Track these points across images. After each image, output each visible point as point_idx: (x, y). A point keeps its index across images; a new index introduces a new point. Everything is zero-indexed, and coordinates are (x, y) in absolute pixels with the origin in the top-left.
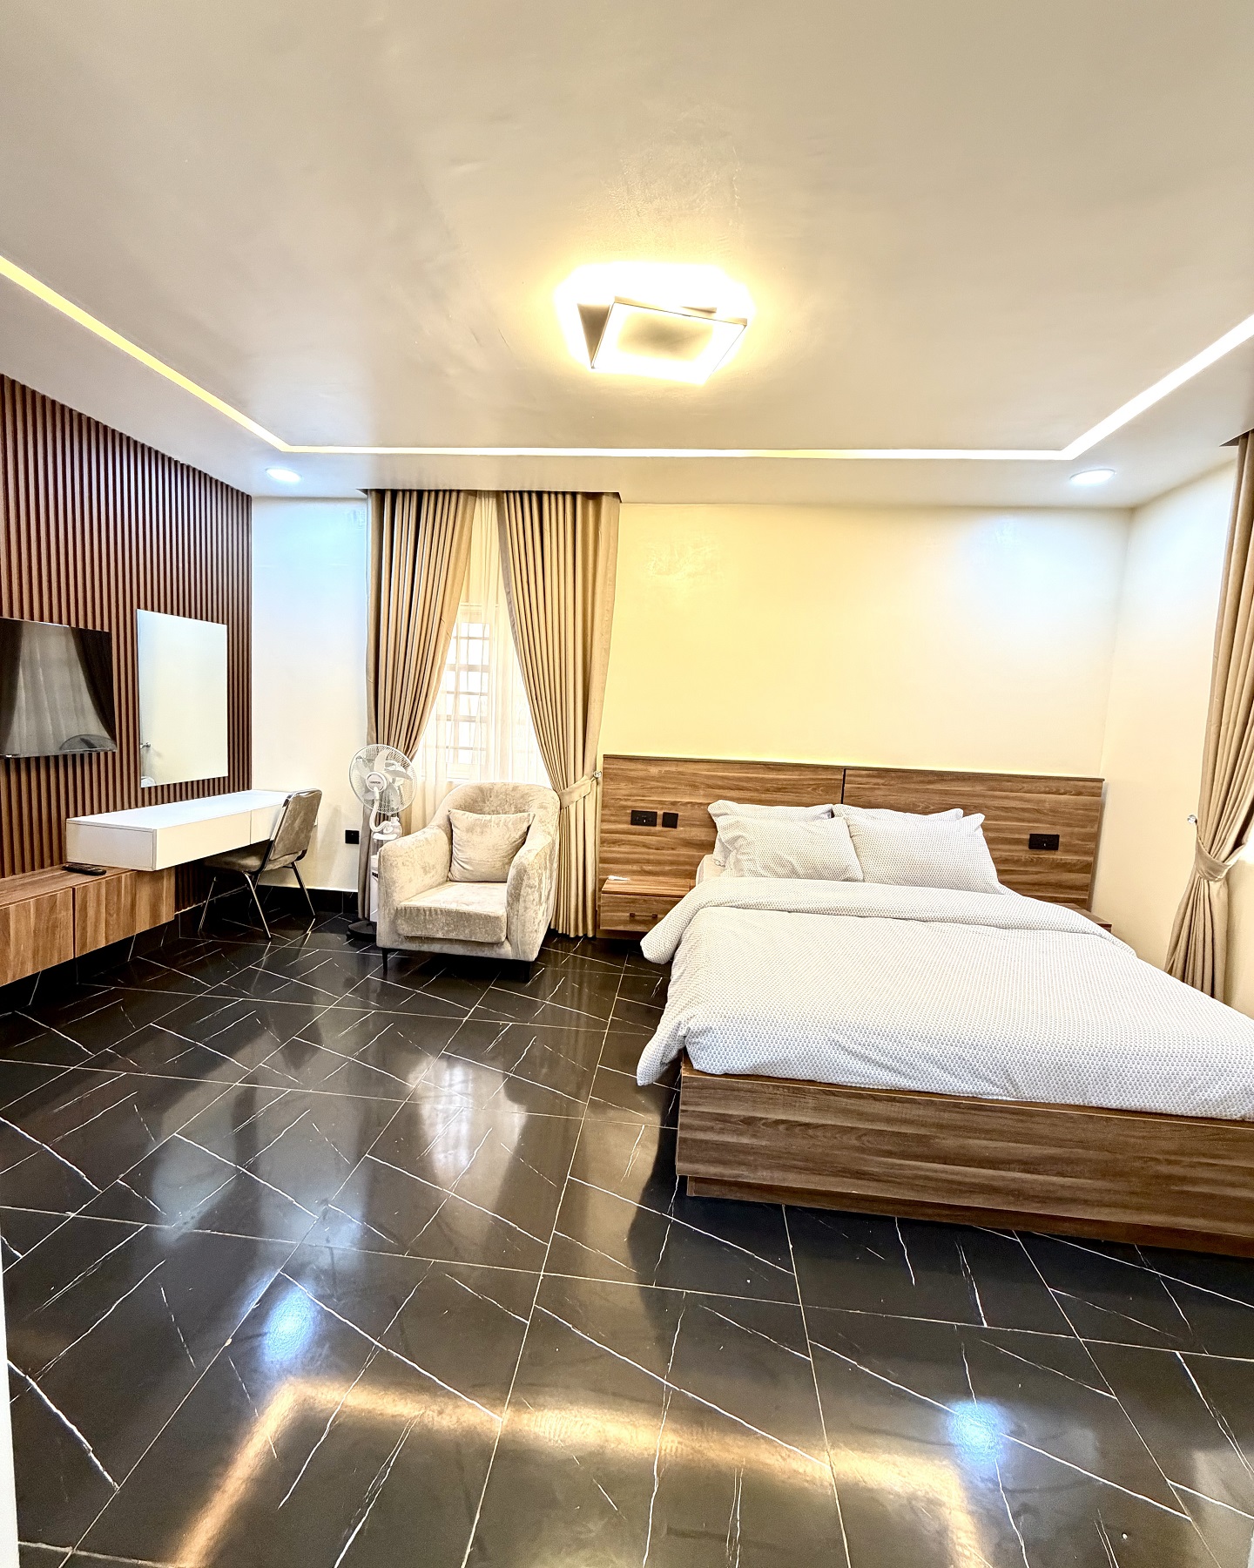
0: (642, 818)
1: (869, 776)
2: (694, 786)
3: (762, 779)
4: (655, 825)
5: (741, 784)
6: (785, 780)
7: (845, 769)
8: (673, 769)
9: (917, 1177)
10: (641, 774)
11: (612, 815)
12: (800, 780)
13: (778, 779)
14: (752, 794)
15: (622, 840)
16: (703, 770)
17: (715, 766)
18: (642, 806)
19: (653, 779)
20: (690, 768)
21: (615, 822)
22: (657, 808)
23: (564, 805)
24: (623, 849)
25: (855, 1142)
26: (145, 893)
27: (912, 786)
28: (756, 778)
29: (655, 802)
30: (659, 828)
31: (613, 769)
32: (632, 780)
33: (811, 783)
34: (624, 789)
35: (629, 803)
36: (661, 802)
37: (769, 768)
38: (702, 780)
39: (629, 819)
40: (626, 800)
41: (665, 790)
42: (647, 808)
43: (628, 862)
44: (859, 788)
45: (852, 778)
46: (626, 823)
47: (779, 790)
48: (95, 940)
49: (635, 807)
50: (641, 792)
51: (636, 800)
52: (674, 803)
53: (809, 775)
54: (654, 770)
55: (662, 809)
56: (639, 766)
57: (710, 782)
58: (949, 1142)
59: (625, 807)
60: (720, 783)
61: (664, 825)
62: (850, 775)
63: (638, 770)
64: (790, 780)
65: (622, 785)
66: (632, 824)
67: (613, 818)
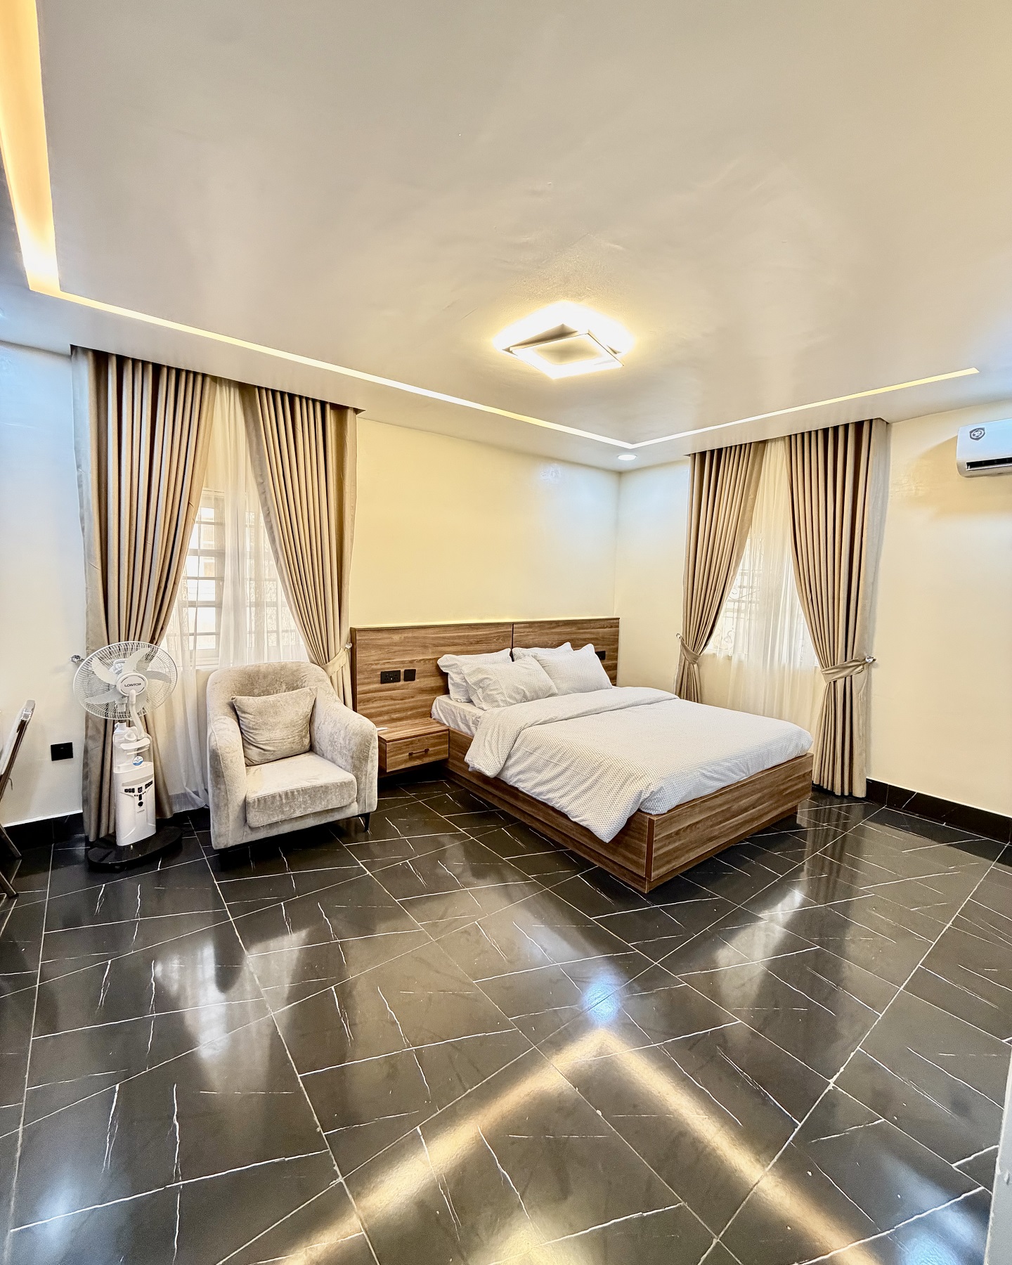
0: (389, 677)
1: (524, 627)
2: (427, 647)
3: (468, 636)
4: (399, 681)
5: (456, 641)
6: (481, 635)
7: (513, 624)
8: (410, 635)
10: (387, 641)
11: (368, 678)
12: (490, 634)
13: (477, 635)
14: (462, 648)
15: (375, 697)
16: (430, 634)
17: (437, 630)
18: (389, 667)
19: (396, 644)
21: (367, 683)
22: (400, 667)
24: (375, 705)
25: (710, 823)
27: (545, 631)
28: (464, 636)
29: (398, 663)
30: (402, 682)
31: (365, 640)
32: (380, 647)
33: (495, 635)
34: (374, 655)
35: (379, 667)
36: (403, 662)
37: (472, 628)
38: (431, 641)
39: (379, 679)
40: (376, 664)
41: (405, 652)
42: (393, 668)
43: (380, 714)
44: (520, 635)
45: (518, 630)
46: (377, 683)
47: (478, 643)
49: (384, 669)
50: (386, 656)
51: (384, 664)
52: (411, 662)
53: (494, 630)
54: (396, 637)
55: (403, 667)
56: (385, 635)
57: (436, 642)
58: (735, 807)
59: (376, 670)
60: (442, 642)
61: (406, 680)
62: (516, 628)
63: (384, 639)
64: (485, 634)
65: (373, 652)
66: (382, 682)
67: (366, 681)
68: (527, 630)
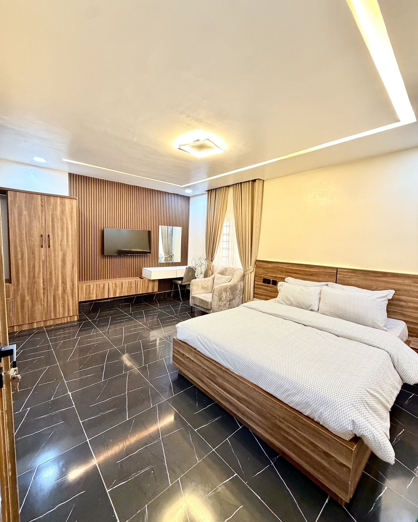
0: (266, 281)
1: (348, 272)
2: (282, 272)
3: (305, 270)
4: (270, 284)
5: (297, 272)
7: (337, 269)
8: (275, 265)
9: (213, 388)
10: (266, 266)
11: (258, 279)
12: (319, 272)
14: (301, 276)
15: (261, 288)
16: (285, 266)
17: (288, 265)
18: (267, 277)
19: (269, 268)
20: (281, 265)
21: (259, 281)
22: (271, 278)
23: (245, 275)
24: (261, 290)
25: (201, 370)
26: (151, 284)
27: (370, 278)
28: (302, 270)
29: (270, 276)
30: (271, 285)
31: (259, 264)
32: (264, 268)
33: (323, 273)
34: (261, 271)
35: (263, 276)
36: (272, 276)
37: (307, 266)
38: (285, 270)
39: (263, 281)
40: (262, 275)
41: (273, 272)
42: (267, 278)
43: (262, 295)
44: (343, 277)
46: (262, 282)
47: (310, 275)
48: (140, 292)
49: (264, 277)
50: (266, 272)
51: (265, 275)
52: (276, 277)
53: (322, 270)
54: (270, 265)
55: (272, 278)
56: (266, 264)
57: (287, 271)
58: (220, 380)
59: (262, 277)
60: (290, 271)
61: (273, 284)
62: (340, 271)
63: (265, 265)
64: (314, 271)
65: (261, 270)
66: (264, 282)
67: (258, 280)
68: (350, 274)
